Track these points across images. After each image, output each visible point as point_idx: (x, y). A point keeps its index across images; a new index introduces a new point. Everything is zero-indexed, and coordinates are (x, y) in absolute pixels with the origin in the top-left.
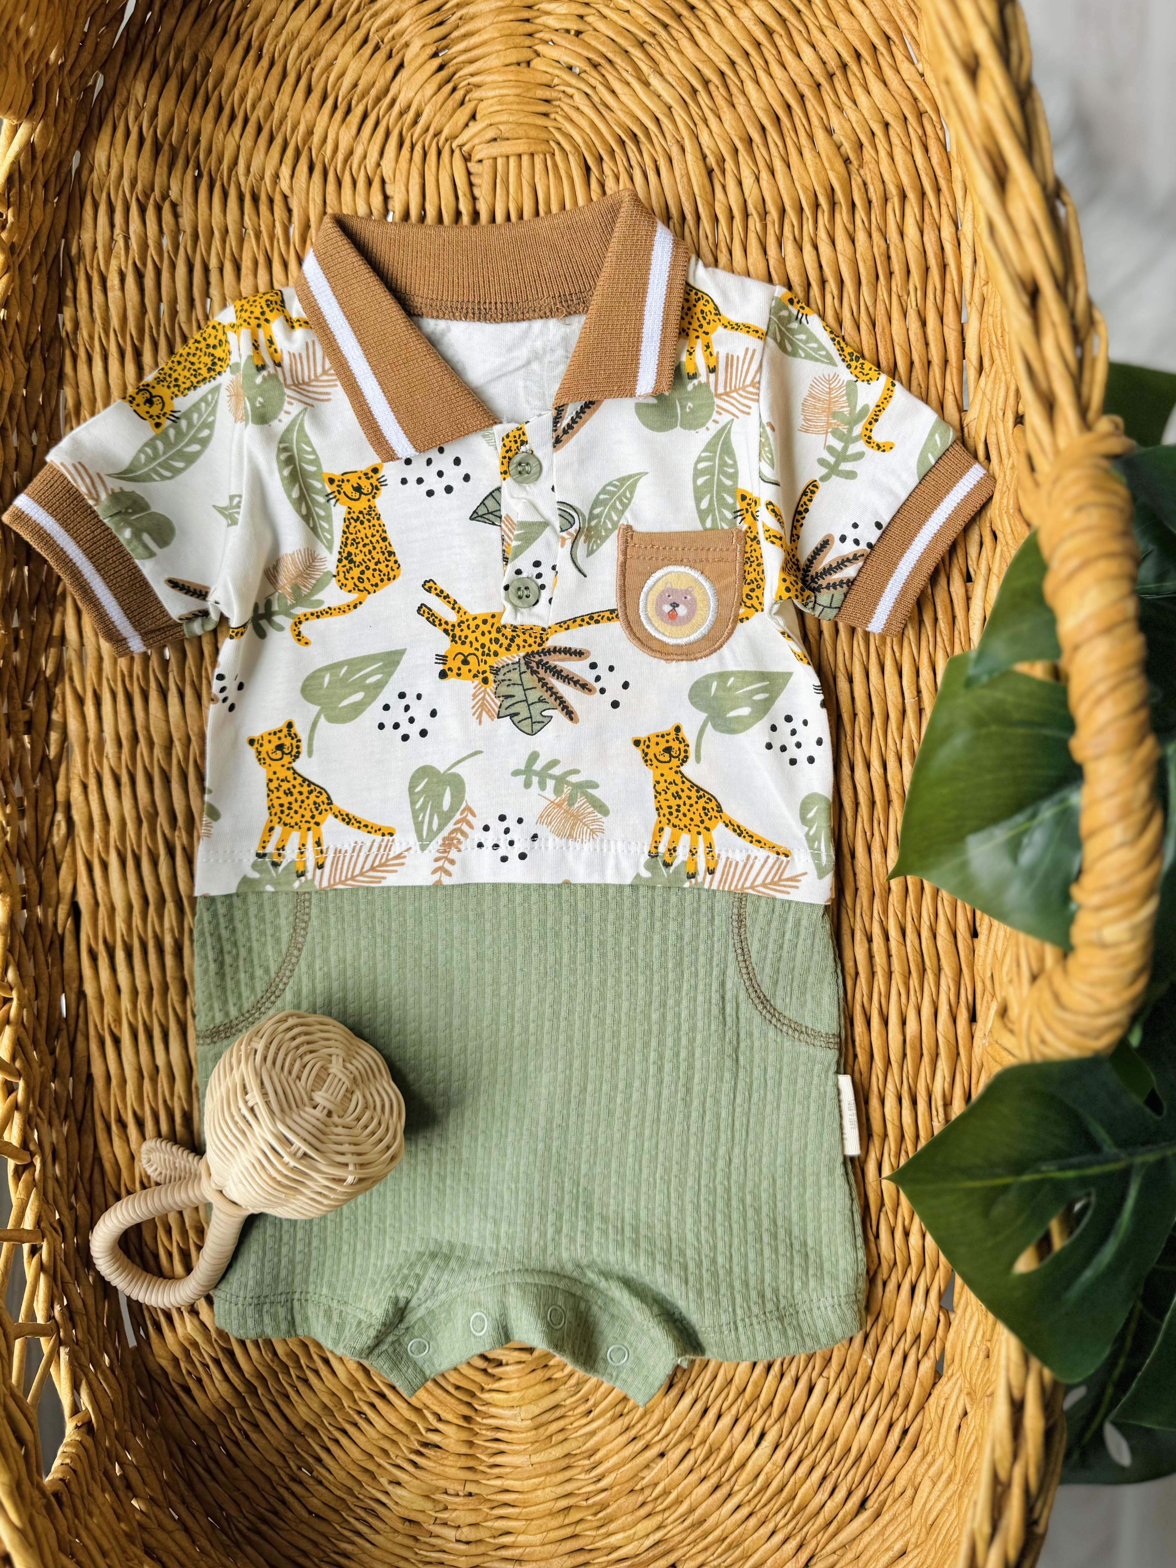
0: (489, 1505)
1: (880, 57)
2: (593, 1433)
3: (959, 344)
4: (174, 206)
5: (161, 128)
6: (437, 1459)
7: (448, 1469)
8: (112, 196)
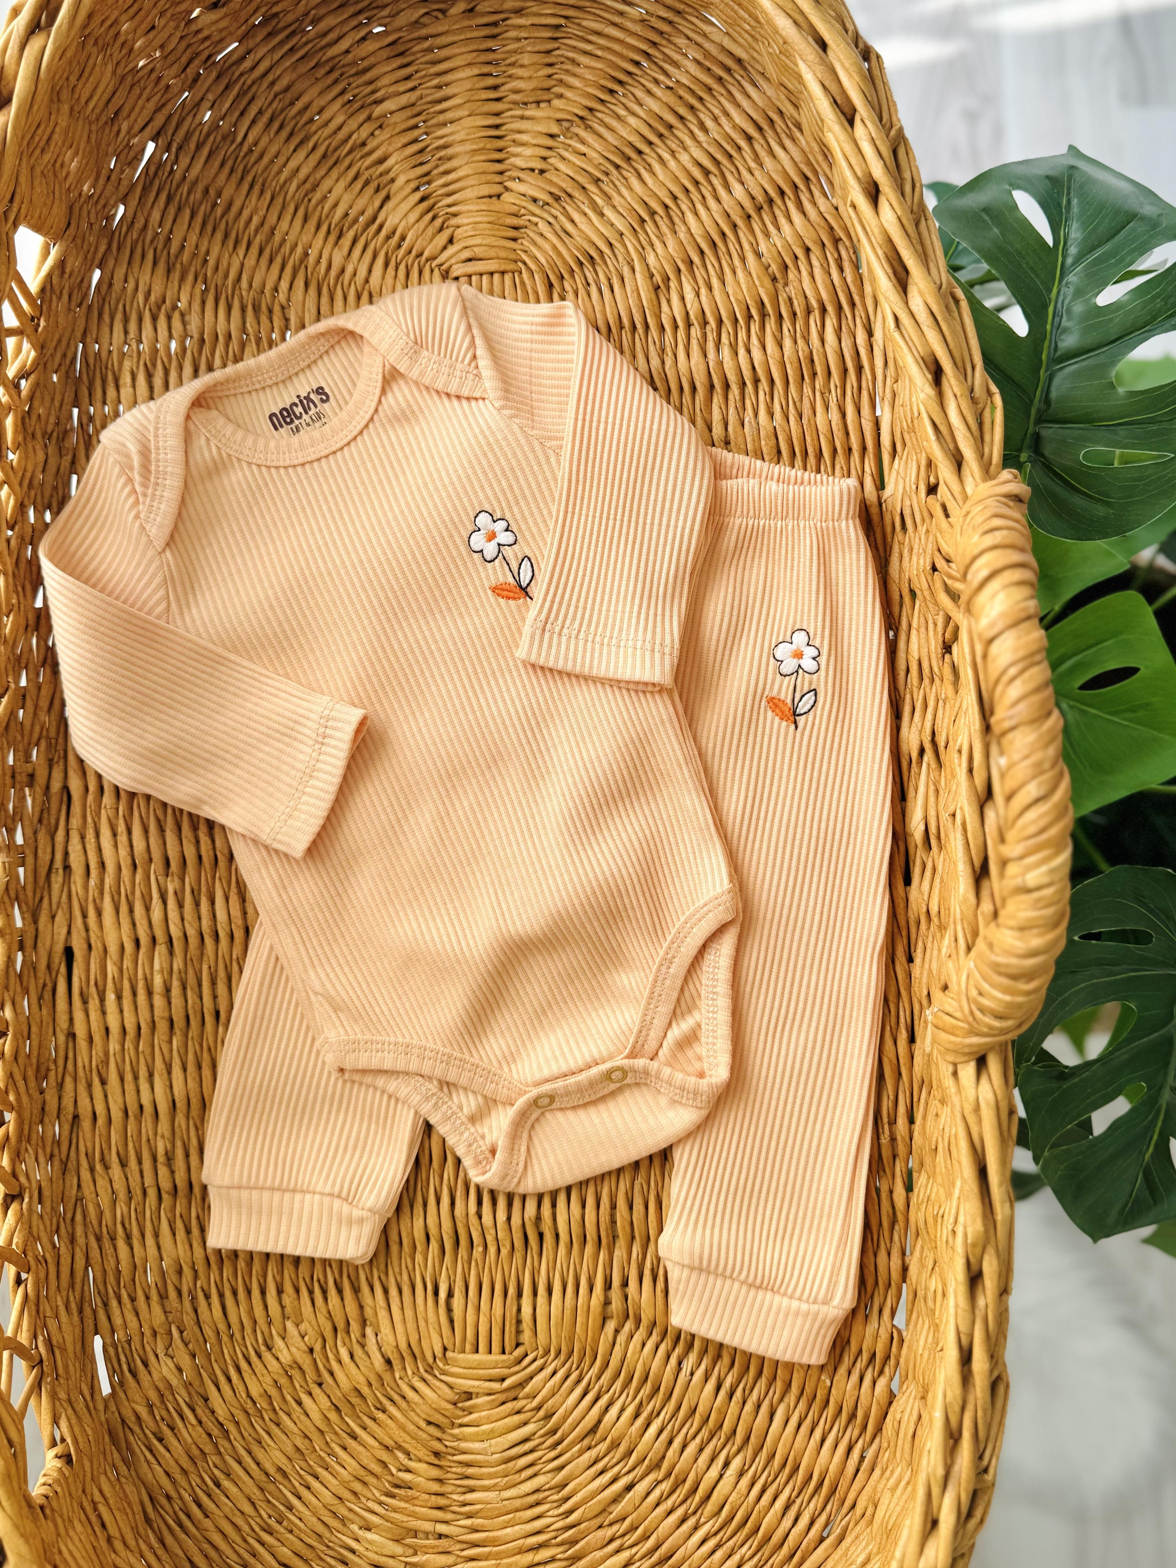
0: (459, 1546)
1: (800, 192)
2: (561, 1468)
3: (875, 434)
4: (182, 315)
5: (174, 250)
6: (407, 1500)
7: (418, 1509)
8: (127, 308)
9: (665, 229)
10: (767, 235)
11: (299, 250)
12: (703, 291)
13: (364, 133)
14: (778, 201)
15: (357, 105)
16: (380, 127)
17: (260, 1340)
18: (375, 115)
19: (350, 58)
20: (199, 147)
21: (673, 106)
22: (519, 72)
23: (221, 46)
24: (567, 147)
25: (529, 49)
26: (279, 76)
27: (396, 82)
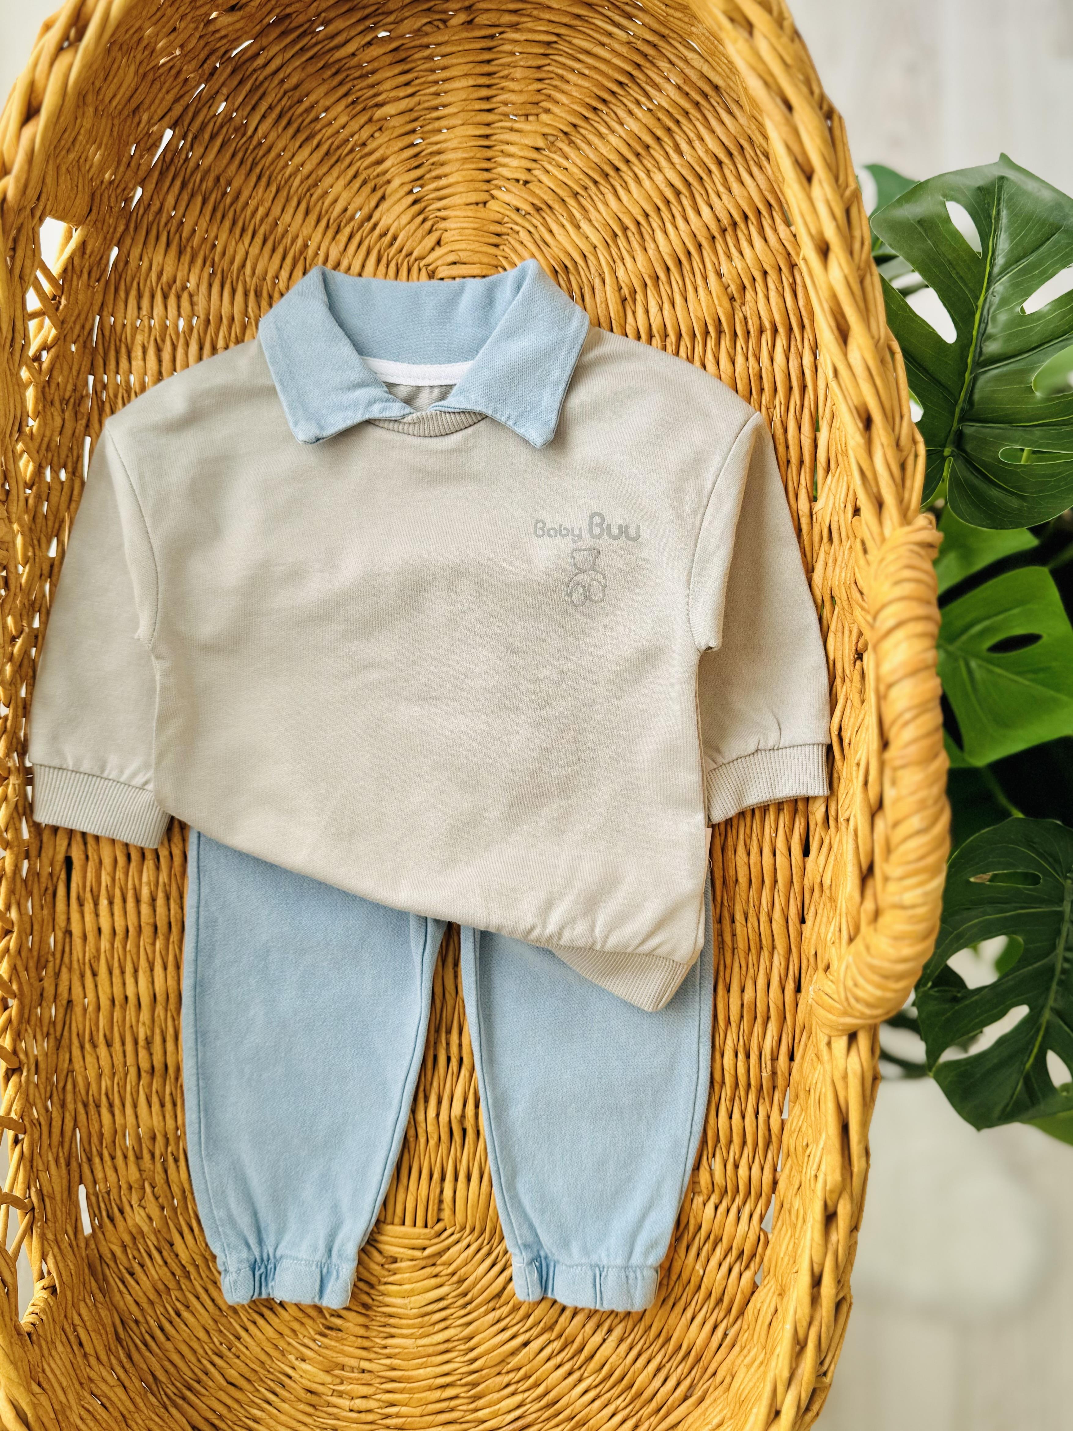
0: (379, 1380)
1: (763, 219)
2: (469, 1323)
3: (813, 449)
4: (191, 296)
5: (185, 233)
6: (338, 1340)
7: (346, 1348)
8: (141, 285)
9: (635, 245)
10: (730, 257)
11: (300, 242)
12: (667, 306)
13: (365, 134)
14: (741, 224)
15: (359, 107)
16: (380, 129)
18: (376, 117)
19: (355, 61)
20: (213, 137)
21: (651, 127)
22: (511, 85)
23: (236, 43)
24: (551, 161)
25: (522, 63)
26: (289, 75)
27: (397, 87)
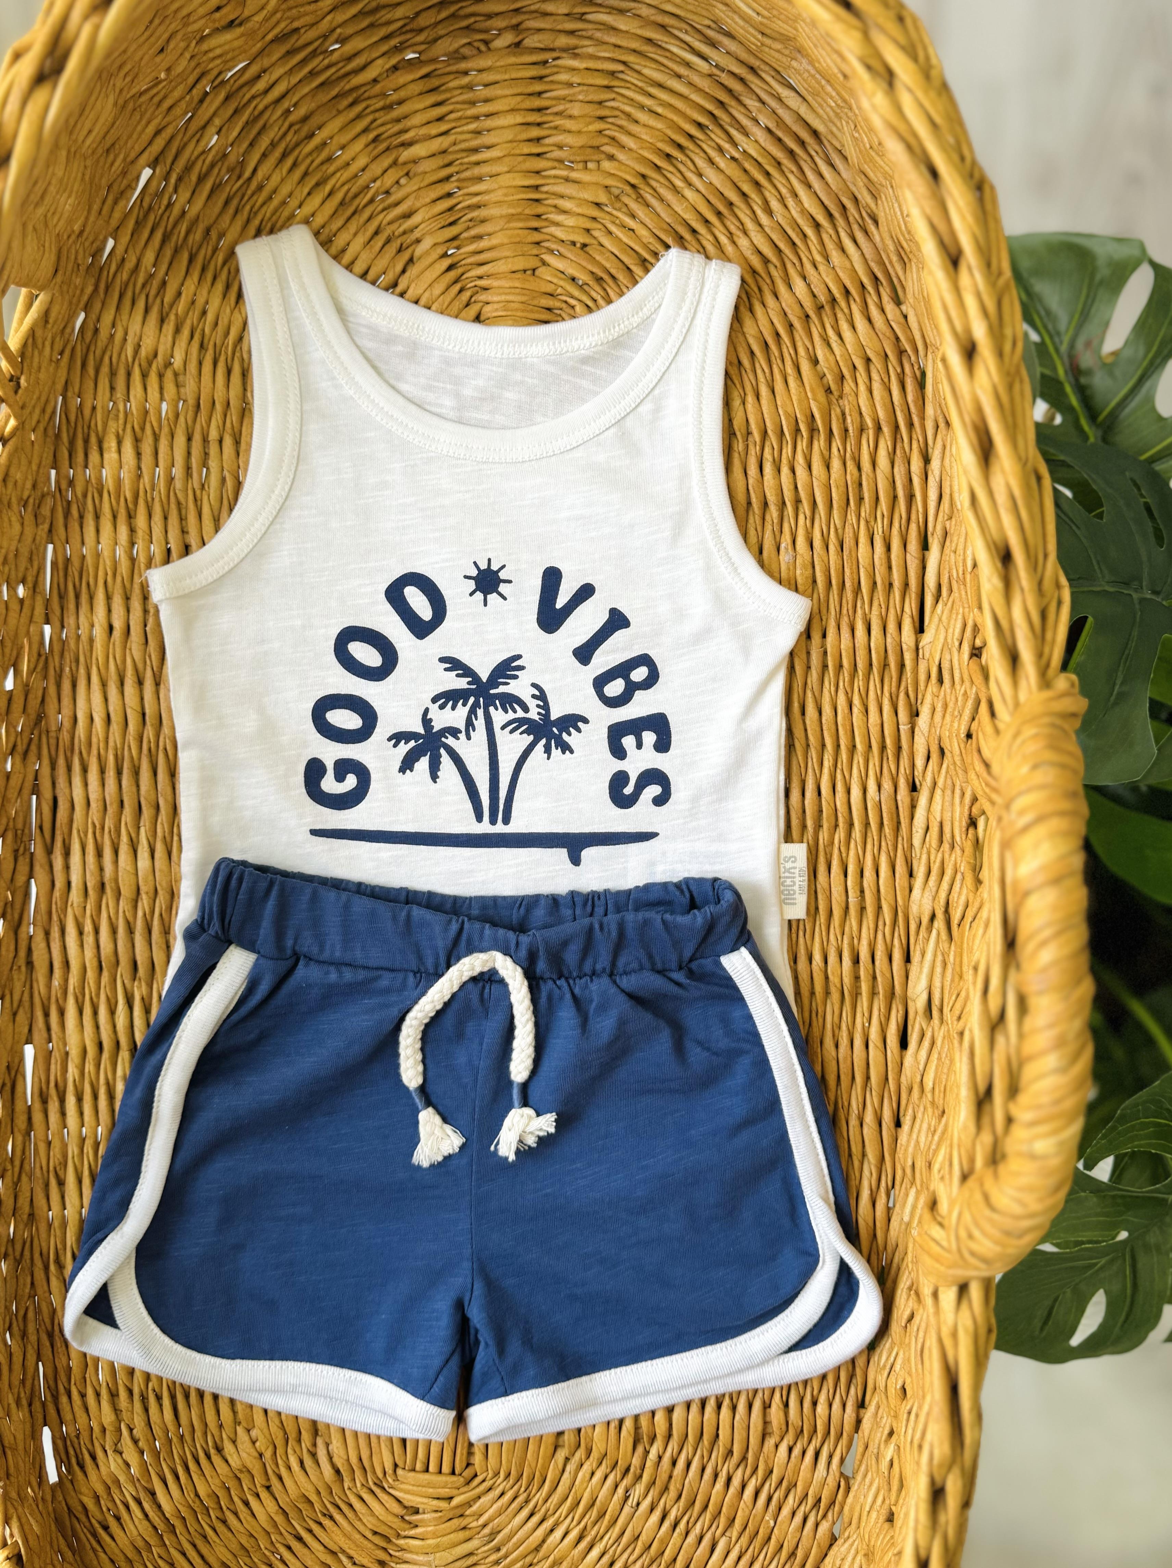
1: (867, 296)
3: (920, 572)
4: (176, 375)
5: (168, 298)
8: (114, 360)
10: (826, 341)
12: (750, 399)
13: (389, 180)
14: (842, 302)
15: (382, 146)
16: (407, 175)
17: (210, 1444)
18: (401, 159)
19: (377, 88)
20: (201, 179)
21: (736, 181)
22: (568, 124)
23: (231, 64)
24: (614, 219)
25: (581, 97)
26: (295, 105)
27: (428, 123)
